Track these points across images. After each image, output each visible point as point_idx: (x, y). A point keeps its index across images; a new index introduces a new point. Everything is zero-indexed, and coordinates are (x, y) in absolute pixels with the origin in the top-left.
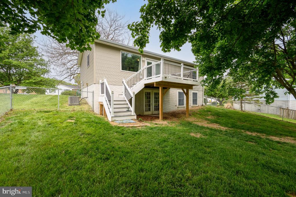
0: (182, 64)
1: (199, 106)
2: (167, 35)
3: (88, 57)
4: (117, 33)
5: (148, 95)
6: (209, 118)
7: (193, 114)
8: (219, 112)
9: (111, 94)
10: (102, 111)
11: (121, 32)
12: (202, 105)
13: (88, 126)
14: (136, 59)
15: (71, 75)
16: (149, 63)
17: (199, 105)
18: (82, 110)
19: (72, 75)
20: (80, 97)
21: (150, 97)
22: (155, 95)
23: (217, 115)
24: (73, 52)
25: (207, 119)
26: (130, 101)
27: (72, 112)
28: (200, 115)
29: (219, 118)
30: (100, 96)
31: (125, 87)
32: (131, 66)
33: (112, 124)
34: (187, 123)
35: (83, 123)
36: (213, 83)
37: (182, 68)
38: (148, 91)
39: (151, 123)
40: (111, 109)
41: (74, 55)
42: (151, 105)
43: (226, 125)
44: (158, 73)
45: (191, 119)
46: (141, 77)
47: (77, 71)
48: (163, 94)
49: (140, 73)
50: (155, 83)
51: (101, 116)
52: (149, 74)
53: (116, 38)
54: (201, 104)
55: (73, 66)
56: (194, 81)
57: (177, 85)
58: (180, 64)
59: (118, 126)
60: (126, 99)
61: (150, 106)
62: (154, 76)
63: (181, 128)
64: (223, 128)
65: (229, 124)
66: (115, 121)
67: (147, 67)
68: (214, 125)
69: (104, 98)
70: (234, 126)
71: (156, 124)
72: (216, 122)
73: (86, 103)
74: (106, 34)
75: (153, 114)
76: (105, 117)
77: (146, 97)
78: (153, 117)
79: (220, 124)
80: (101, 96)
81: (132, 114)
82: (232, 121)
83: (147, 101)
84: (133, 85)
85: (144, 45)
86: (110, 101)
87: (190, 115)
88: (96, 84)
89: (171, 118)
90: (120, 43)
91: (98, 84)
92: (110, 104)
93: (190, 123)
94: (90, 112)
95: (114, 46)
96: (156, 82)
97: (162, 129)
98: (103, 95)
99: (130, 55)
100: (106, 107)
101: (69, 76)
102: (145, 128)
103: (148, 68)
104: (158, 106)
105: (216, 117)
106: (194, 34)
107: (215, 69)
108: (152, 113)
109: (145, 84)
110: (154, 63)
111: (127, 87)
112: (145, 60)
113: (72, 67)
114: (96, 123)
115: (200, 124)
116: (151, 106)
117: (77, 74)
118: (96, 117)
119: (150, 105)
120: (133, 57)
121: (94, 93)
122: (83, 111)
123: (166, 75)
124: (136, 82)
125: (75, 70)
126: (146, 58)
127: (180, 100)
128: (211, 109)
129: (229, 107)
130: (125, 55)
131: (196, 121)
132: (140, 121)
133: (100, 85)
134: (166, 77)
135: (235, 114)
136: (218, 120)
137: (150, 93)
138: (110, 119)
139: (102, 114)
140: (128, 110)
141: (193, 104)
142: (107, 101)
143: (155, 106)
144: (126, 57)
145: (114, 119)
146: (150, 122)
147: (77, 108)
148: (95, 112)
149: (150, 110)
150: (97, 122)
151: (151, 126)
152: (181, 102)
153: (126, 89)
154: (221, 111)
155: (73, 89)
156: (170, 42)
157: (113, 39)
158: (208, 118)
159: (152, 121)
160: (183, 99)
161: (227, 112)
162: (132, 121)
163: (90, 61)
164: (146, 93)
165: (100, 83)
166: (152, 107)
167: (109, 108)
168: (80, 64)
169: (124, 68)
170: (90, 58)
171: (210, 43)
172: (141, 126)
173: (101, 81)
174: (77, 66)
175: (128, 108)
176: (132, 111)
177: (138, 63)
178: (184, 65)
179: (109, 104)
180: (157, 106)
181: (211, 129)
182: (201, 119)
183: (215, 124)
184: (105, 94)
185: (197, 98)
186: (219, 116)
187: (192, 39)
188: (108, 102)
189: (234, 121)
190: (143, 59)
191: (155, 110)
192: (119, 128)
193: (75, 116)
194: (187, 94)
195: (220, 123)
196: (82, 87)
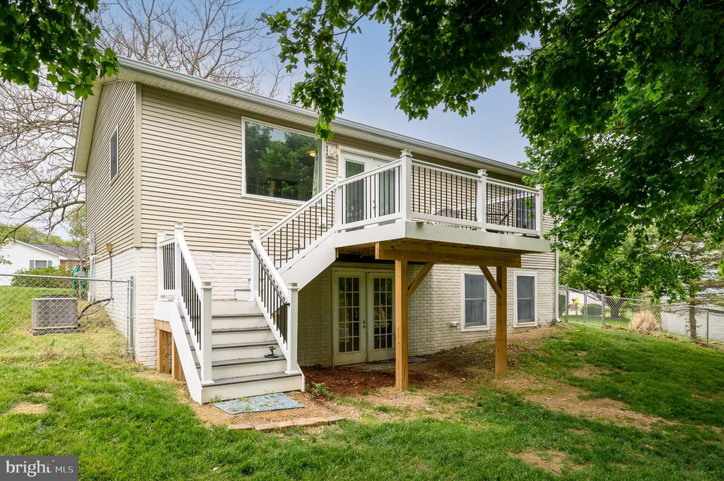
0: (481, 173)
1: (540, 326)
2: (423, 50)
3: (114, 140)
4: (231, 52)
5: (350, 288)
6: (584, 373)
7: (521, 359)
8: (618, 351)
9: (200, 292)
10: (168, 355)
11: (249, 48)
12: (554, 323)
13: (98, 432)
14: (302, 149)
15: (55, 206)
16: (353, 168)
17: (543, 322)
18: (87, 351)
19: (58, 207)
20: (84, 297)
21: (357, 296)
22: (376, 288)
23: (611, 363)
24: (60, 121)
25: (576, 379)
26: (281, 317)
27: (45, 366)
28: (549, 362)
29: (618, 373)
30: (159, 297)
31: (261, 261)
32: (283, 175)
33: (204, 418)
34: (503, 400)
35: (78, 422)
36: (593, 242)
37: (481, 189)
38: (351, 272)
39: (364, 404)
40: (200, 354)
41: (63, 134)
42: (361, 325)
43: (647, 404)
44: (388, 206)
45: (515, 383)
46: (324, 222)
47: (75, 193)
48: (409, 289)
49: (319, 205)
50: (377, 246)
51: (164, 378)
52: (355, 209)
53: (228, 70)
54: (550, 319)
55: (62, 174)
56: (525, 235)
57: (463, 252)
58: (474, 170)
59: (230, 427)
60: (264, 310)
61: (357, 331)
62: (374, 220)
63: (481, 426)
64: (644, 422)
65: (661, 399)
66: (218, 405)
67: (348, 182)
68: (606, 405)
69: (174, 305)
70: (680, 410)
71: (384, 410)
72: (613, 394)
73: (106, 323)
74: (188, 55)
75: (371, 360)
76: (178, 385)
77: (341, 296)
78: (368, 375)
79: (629, 403)
80: (163, 296)
81: (288, 372)
82: (668, 388)
83: (346, 314)
84: (290, 254)
85: (335, 105)
86: (196, 318)
87: (511, 364)
88: (142, 250)
89: (437, 378)
90: (242, 88)
91: (154, 250)
92: (198, 333)
93: (514, 403)
94: (117, 360)
95: (217, 101)
96: (381, 243)
97: (409, 437)
98: (169, 292)
99: (278, 135)
100: (181, 341)
101: (45, 212)
102: (341, 432)
103: (349, 186)
104: (390, 329)
105: (607, 372)
106: (533, 58)
107: (618, 200)
108: (365, 357)
109: (339, 250)
110: (373, 167)
111: (268, 261)
112: (339, 152)
113: (57, 179)
114: (138, 417)
115: (552, 403)
116: (362, 331)
117: (76, 202)
118: (140, 388)
119: (357, 327)
120: (293, 143)
121: (137, 283)
122: (89, 360)
123: (422, 216)
124: (302, 240)
125: (70, 190)
126: (341, 147)
127: (470, 307)
128: (588, 338)
129: (645, 326)
130: (261, 133)
131: (535, 391)
132: (319, 398)
133: (160, 253)
134: (420, 224)
135: (675, 359)
136: (618, 385)
137: (357, 280)
138: (197, 395)
139: (165, 369)
140: (272, 356)
141: (519, 318)
142: (188, 317)
143: (376, 331)
144: (265, 141)
145: (214, 393)
146: (359, 398)
147: (64, 344)
148: (138, 359)
149: (357, 348)
150: (142, 413)
151: (366, 421)
152: (474, 312)
153: (262, 268)
154: (623, 345)
155: (65, 258)
156: (431, 79)
157: (217, 71)
158: (577, 374)
159: (366, 394)
160: (484, 301)
161: (645, 351)
162: (289, 402)
163: (121, 157)
164: (341, 280)
165: (159, 245)
166: (367, 335)
167: (193, 350)
168: (85, 166)
169: (256, 185)
170: (121, 145)
171: (595, 94)
172: (323, 423)
173: (162, 239)
174: (74, 173)
175: (273, 345)
176: (288, 356)
177: (309, 164)
178: (491, 174)
179: (192, 331)
180: (383, 331)
181: (599, 428)
182: (552, 382)
183: (607, 400)
184: (177, 292)
185: (532, 294)
186: (620, 368)
187: (522, 78)
188: (190, 324)
189: (677, 386)
190: (328, 149)
191: (376, 346)
192: (232, 437)
193: (52, 384)
194: (500, 286)
195: (625, 399)
196: (91, 258)
